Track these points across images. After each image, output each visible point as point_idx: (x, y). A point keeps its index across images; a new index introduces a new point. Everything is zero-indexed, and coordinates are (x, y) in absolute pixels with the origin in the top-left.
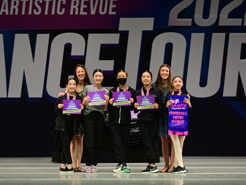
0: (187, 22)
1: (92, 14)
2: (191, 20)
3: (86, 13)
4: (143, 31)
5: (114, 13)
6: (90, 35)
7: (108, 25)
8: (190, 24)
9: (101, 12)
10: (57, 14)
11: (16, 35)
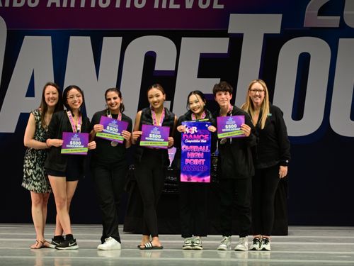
0: (332, 21)
1: (187, 7)
2: (339, 18)
3: (178, 6)
4: (265, 35)
5: (222, 7)
6: (184, 40)
7: (212, 25)
8: (337, 25)
9: (201, 5)
10: (135, 7)
11: (72, 38)
